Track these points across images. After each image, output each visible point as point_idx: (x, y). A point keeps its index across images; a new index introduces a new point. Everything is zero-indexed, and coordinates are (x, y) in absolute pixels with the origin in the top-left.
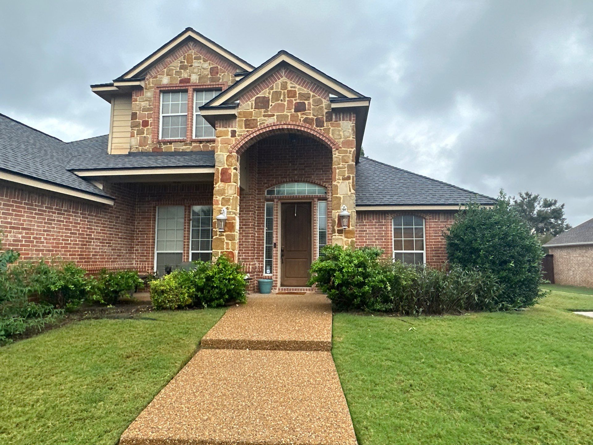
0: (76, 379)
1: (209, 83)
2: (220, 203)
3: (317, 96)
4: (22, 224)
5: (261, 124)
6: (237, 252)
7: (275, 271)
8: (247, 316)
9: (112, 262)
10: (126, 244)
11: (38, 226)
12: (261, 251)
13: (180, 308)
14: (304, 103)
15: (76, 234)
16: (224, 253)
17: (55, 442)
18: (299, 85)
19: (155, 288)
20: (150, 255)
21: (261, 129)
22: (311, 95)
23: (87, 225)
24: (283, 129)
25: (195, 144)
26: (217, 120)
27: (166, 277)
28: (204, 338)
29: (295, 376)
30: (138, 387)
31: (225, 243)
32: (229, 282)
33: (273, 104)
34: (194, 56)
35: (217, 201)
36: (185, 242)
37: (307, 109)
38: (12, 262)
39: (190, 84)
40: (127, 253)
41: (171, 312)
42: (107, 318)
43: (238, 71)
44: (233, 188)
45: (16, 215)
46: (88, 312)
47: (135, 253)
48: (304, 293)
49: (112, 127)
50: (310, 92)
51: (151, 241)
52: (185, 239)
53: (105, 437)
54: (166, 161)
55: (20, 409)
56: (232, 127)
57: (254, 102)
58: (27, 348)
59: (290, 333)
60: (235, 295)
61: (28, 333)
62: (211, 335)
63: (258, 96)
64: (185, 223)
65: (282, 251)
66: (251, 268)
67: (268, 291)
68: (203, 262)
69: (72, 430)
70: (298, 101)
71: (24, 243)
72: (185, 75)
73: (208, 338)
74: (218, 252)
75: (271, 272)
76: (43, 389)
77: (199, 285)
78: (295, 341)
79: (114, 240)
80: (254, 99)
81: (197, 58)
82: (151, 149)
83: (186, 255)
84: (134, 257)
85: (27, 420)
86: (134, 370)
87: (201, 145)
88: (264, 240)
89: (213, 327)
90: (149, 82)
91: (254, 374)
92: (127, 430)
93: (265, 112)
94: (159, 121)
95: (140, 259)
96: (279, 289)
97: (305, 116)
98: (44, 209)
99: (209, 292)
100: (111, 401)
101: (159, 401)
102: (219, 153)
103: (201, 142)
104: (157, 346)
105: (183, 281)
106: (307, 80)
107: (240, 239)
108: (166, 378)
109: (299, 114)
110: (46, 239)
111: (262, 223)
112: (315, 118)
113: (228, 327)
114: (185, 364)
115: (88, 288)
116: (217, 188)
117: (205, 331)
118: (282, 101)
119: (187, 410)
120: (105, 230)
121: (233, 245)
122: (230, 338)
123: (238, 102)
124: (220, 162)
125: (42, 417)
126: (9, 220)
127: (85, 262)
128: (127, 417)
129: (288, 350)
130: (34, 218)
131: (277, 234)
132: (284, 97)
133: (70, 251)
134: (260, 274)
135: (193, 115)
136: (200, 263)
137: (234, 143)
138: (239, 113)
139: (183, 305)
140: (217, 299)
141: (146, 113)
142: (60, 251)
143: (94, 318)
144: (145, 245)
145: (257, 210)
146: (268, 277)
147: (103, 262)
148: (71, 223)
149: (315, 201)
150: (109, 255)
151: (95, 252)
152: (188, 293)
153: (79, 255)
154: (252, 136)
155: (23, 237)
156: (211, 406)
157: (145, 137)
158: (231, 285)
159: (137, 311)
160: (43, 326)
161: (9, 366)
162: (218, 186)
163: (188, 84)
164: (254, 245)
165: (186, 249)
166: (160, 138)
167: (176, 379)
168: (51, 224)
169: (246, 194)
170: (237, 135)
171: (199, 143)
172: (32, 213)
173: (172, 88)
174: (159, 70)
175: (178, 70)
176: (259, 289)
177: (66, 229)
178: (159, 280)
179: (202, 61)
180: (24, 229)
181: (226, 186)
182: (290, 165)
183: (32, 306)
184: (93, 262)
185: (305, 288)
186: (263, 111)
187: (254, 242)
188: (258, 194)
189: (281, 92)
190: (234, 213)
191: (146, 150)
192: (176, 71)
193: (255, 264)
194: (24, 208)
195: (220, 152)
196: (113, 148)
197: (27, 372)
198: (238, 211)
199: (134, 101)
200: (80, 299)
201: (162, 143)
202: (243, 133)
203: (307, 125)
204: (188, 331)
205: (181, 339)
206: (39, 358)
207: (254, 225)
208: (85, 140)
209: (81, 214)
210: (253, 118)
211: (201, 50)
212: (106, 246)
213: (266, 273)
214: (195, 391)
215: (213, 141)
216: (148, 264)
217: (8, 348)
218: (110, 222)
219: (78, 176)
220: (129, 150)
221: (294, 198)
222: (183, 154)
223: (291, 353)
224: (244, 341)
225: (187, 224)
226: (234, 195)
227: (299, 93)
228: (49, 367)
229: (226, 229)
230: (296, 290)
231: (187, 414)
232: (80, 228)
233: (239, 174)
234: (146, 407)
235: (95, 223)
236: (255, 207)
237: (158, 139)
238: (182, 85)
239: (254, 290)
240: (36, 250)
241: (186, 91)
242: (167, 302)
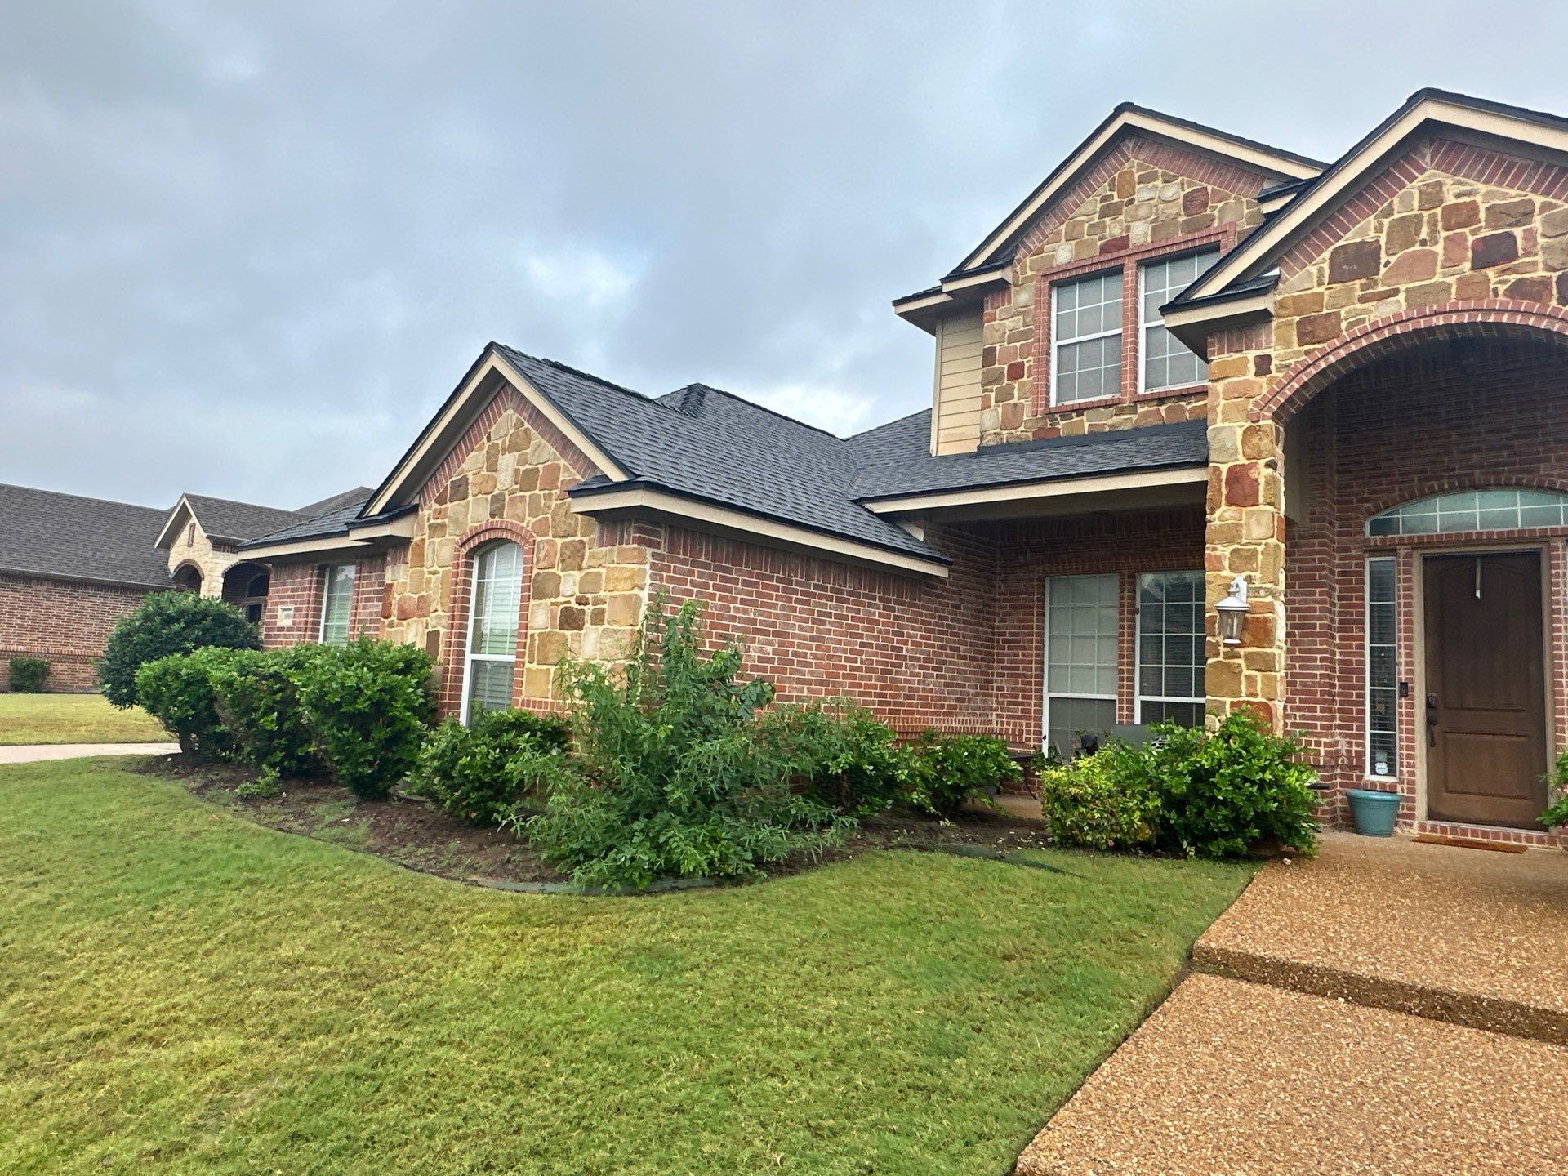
0: (901, 987)
1: (1180, 236)
2: (1226, 563)
3: (1559, 202)
4: (774, 624)
5: (1351, 325)
6: (1282, 704)
7: (1405, 770)
8: (1327, 899)
9: (945, 714)
10: (975, 673)
11: (801, 629)
12: (1355, 704)
13: (1119, 848)
14: (1512, 237)
15: (870, 645)
16: (1244, 706)
17: (872, 1127)
18: (1487, 182)
19: (1055, 790)
20: (1033, 702)
21: (1353, 340)
22: (1538, 205)
23: (893, 625)
24: (1431, 330)
25: (1146, 408)
26: (1211, 334)
27: (1081, 763)
28: (1201, 942)
29: (1531, 1123)
30: (1043, 1042)
31: (1243, 678)
32: (1261, 789)
33: (1393, 259)
34: (1136, 176)
35: (1219, 559)
36: (1121, 671)
37: (1520, 252)
38: (762, 707)
39: (1129, 252)
40: (977, 694)
41: (1099, 858)
42: (945, 850)
43: (1267, 185)
44: (1266, 519)
45: (763, 605)
46: (901, 832)
47: (997, 696)
48: (1519, 850)
49: (939, 389)
50: (1531, 196)
51: (1033, 665)
52: (1121, 664)
53: (979, 1147)
54: (1071, 460)
55: (798, 1031)
56: (1258, 348)
57: (1326, 266)
58: (794, 897)
59: (1493, 975)
60: (1279, 830)
61: (791, 865)
62: (1218, 937)
63: (1341, 243)
64: (1122, 620)
65: (1429, 706)
66: (1322, 754)
67: (1385, 828)
68: (1181, 729)
69: (904, 1108)
70: (1486, 233)
71: (776, 665)
72: (1114, 230)
73: (1213, 945)
74: (1224, 703)
75: (1392, 772)
76: (835, 996)
77: (1174, 790)
78: (1515, 1005)
79: (951, 663)
80: (1327, 254)
81: (1145, 179)
82: (1030, 435)
83: (1125, 705)
84: (995, 706)
85: (814, 1060)
86: (1026, 994)
87: (1163, 408)
88: (1363, 671)
89: (1224, 916)
90: (1027, 265)
91: (1376, 1082)
92: (1030, 1147)
93: (1363, 287)
94: (1049, 361)
95: (1009, 710)
96: (1423, 828)
97: (1513, 278)
98: (811, 590)
99: (1200, 813)
100: (983, 1061)
101: (1100, 1093)
102: (1219, 424)
103: (1160, 400)
104: (1075, 941)
105: (1127, 778)
106: (1520, 161)
107: (1289, 667)
108: (1110, 1032)
109: (1491, 273)
110: (815, 656)
111: (1355, 622)
112: (1555, 275)
113: (1268, 923)
114: (1156, 1007)
115: (902, 775)
116: (1217, 523)
117: (1201, 923)
118: (1423, 243)
119: (1181, 1137)
120: (929, 638)
121: (1269, 683)
122: (1281, 956)
123: (1276, 272)
124: (1224, 449)
125: (842, 1062)
126: (752, 616)
127: (891, 712)
128: (1027, 1115)
129: (1488, 1029)
130: (794, 610)
131: (1409, 655)
132: (1433, 231)
133: (860, 686)
134: (1355, 774)
135: (1138, 330)
136: (1172, 732)
137: (1264, 392)
138: (1281, 305)
139: (1130, 842)
140: (1224, 835)
141: (1018, 344)
142: (841, 684)
143: (915, 847)
144: (1019, 676)
145: (1338, 582)
146: (1383, 785)
147: (925, 713)
148: (862, 620)
149: (1557, 548)
150: (939, 699)
151: (911, 689)
152: (1141, 810)
153: (878, 695)
154: (1323, 365)
155: (775, 652)
156: (1250, 1144)
157: (1015, 405)
158: (1267, 801)
159: (1012, 843)
160: (821, 852)
161: (767, 931)
162: (1220, 516)
163: (1122, 253)
164: (1333, 686)
165: (1125, 690)
166: (1053, 404)
167: (1137, 1043)
168: (824, 623)
169: (1301, 537)
170: (1273, 368)
171: (1155, 403)
172: (789, 600)
173: (1080, 271)
174: (1047, 231)
175: (1096, 220)
176: (1351, 819)
177: (852, 635)
178: (1063, 769)
179: (1159, 183)
180: (777, 634)
181: (1244, 517)
182: (1454, 437)
183: (799, 806)
184: (906, 712)
185: (1523, 833)
186: (1357, 287)
187: (1330, 677)
188: (1340, 534)
189: (1419, 218)
190: (1270, 592)
191: (1018, 437)
192: (1090, 226)
193: (1336, 743)
194: (777, 589)
195: (1224, 421)
196: (941, 440)
197: (800, 951)
198: (1282, 587)
199: (988, 321)
200: (884, 798)
201: (1057, 416)
202: (1292, 361)
203: (1524, 304)
204: (1153, 917)
205: (1136, 933)
206: (820, 923)
207: (1330, 627)
208: (879, 428)
209: (881, 599)
210: (1325, 311)
211: (1156, 153)
212: (932, 676)
213: (1373, 772)
214: (1195, 1088)
215: (1202, 393)
216: (1028, 725)
217: (761, 891)
218: (940, 618)
219: (872, 513)
220: (978, 442)
221: (1469, 540)
222: (1113, 437)
223: (1507, 1043)
224: (1328, 972)
225: (1126, 623)
226: (1270, 541)
227: (1487, 209)
228: (841, 948)
229: (1248, 638)
230: (1485, 834)
231: (1183, 1148)
232: (880, 632)
233: (1282, 480)
234: (1068, 1099)
235: (909, 620)
236: (1332, 572)
237: (1047, 405)
238: (1108, 256)
239: (1333, 819)
240: (799, 681)
241: (1118, 271)
242: (1086, 828)
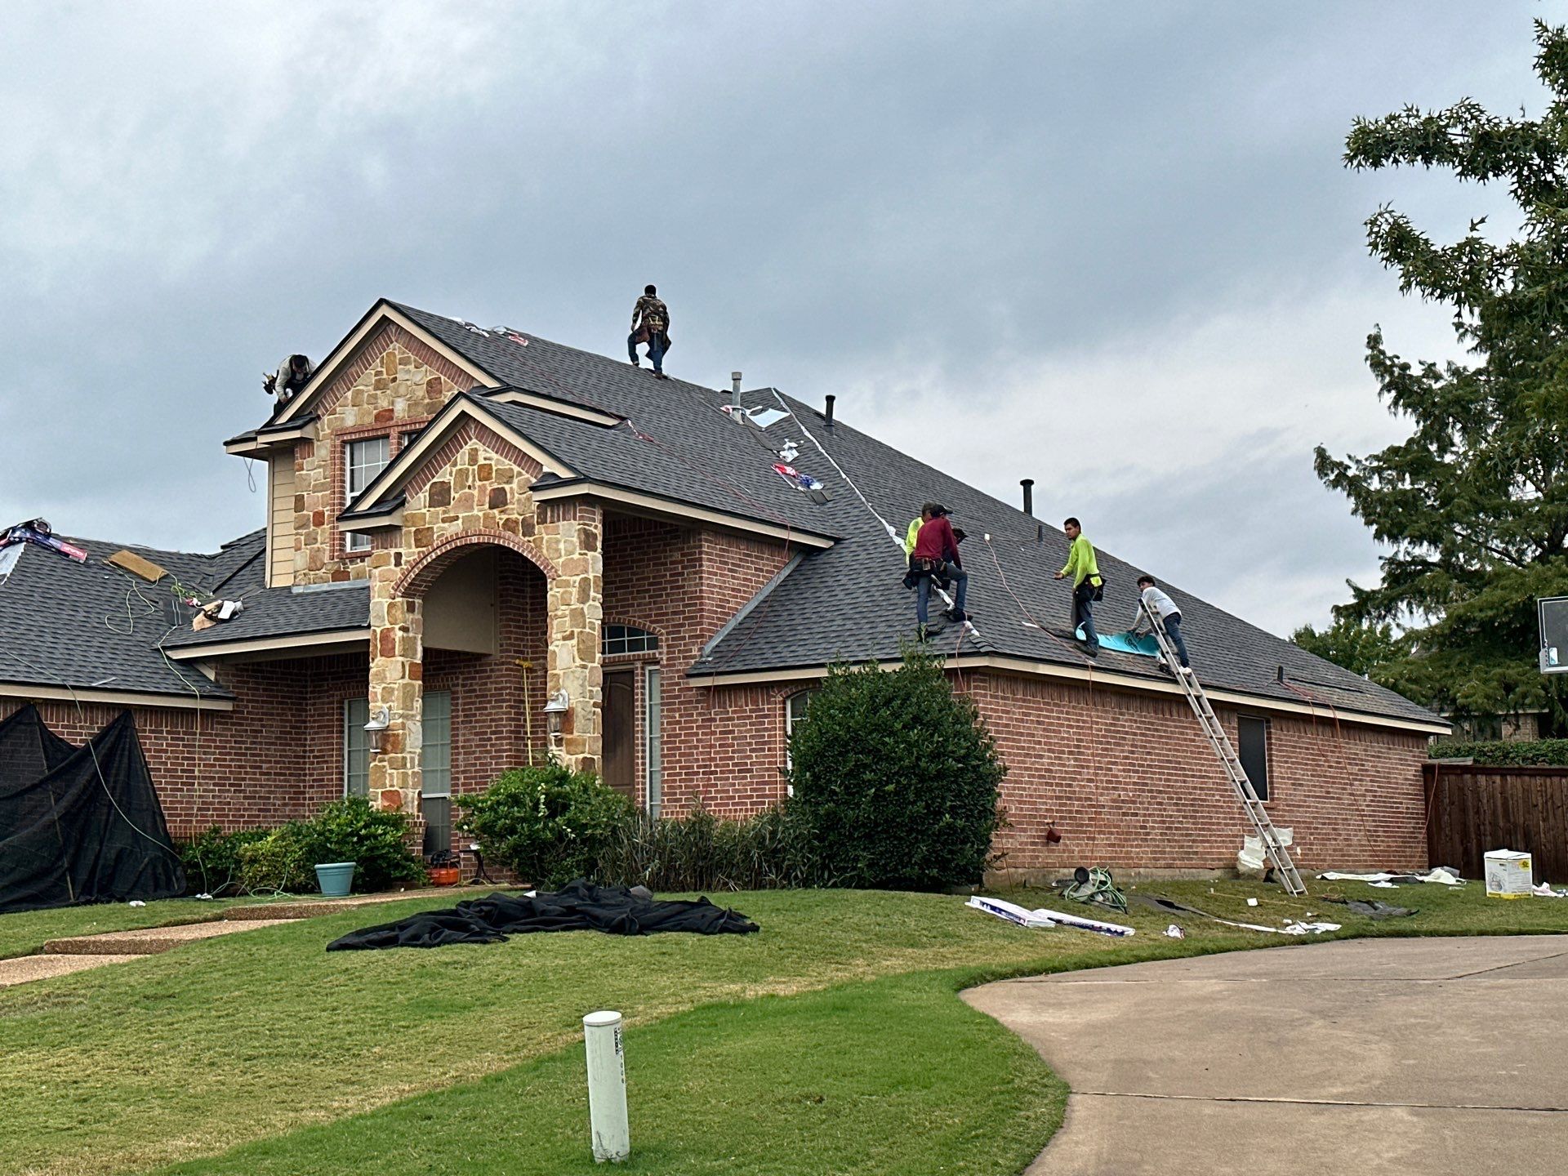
2: (379, 697)
3: (524, 472)
5: (439, 537)
14: (503, 489)
16: (387, 795)
18: (495, 455)
21: (439, 547)
22: (514, 473)
24: (472, 545)
33: (457, 496)
35: (375, 693)
37: (508, 501)
44: (398, 666)
50: (513, 466)
56: (396, 547)
57: (427, 495)
63: (435, 480)
70: (496, 486)
74: (378, 793)
80: (428, 487)
93: (444, 512)
97: (505, 517)
102: (376, 600)
109: (496, 512)
112: (521, 518)
116: (375, 668)
118: (469, 487)
123: (404, 495)
124: (378, 617)
132: (474, 480)
137: (398, 578)
138: (406, 519)
154: (426, 562)
162: (377, 664)
170: (403, 562)
181: (388, 665)
186: (441, 511)
189: (467, 469)
195: (378, 597)
202: (412, 558)
203: (509, 534)
210: (427, 526)
219: (171, 659)
227: (495, 471)
229: (389, 748)
